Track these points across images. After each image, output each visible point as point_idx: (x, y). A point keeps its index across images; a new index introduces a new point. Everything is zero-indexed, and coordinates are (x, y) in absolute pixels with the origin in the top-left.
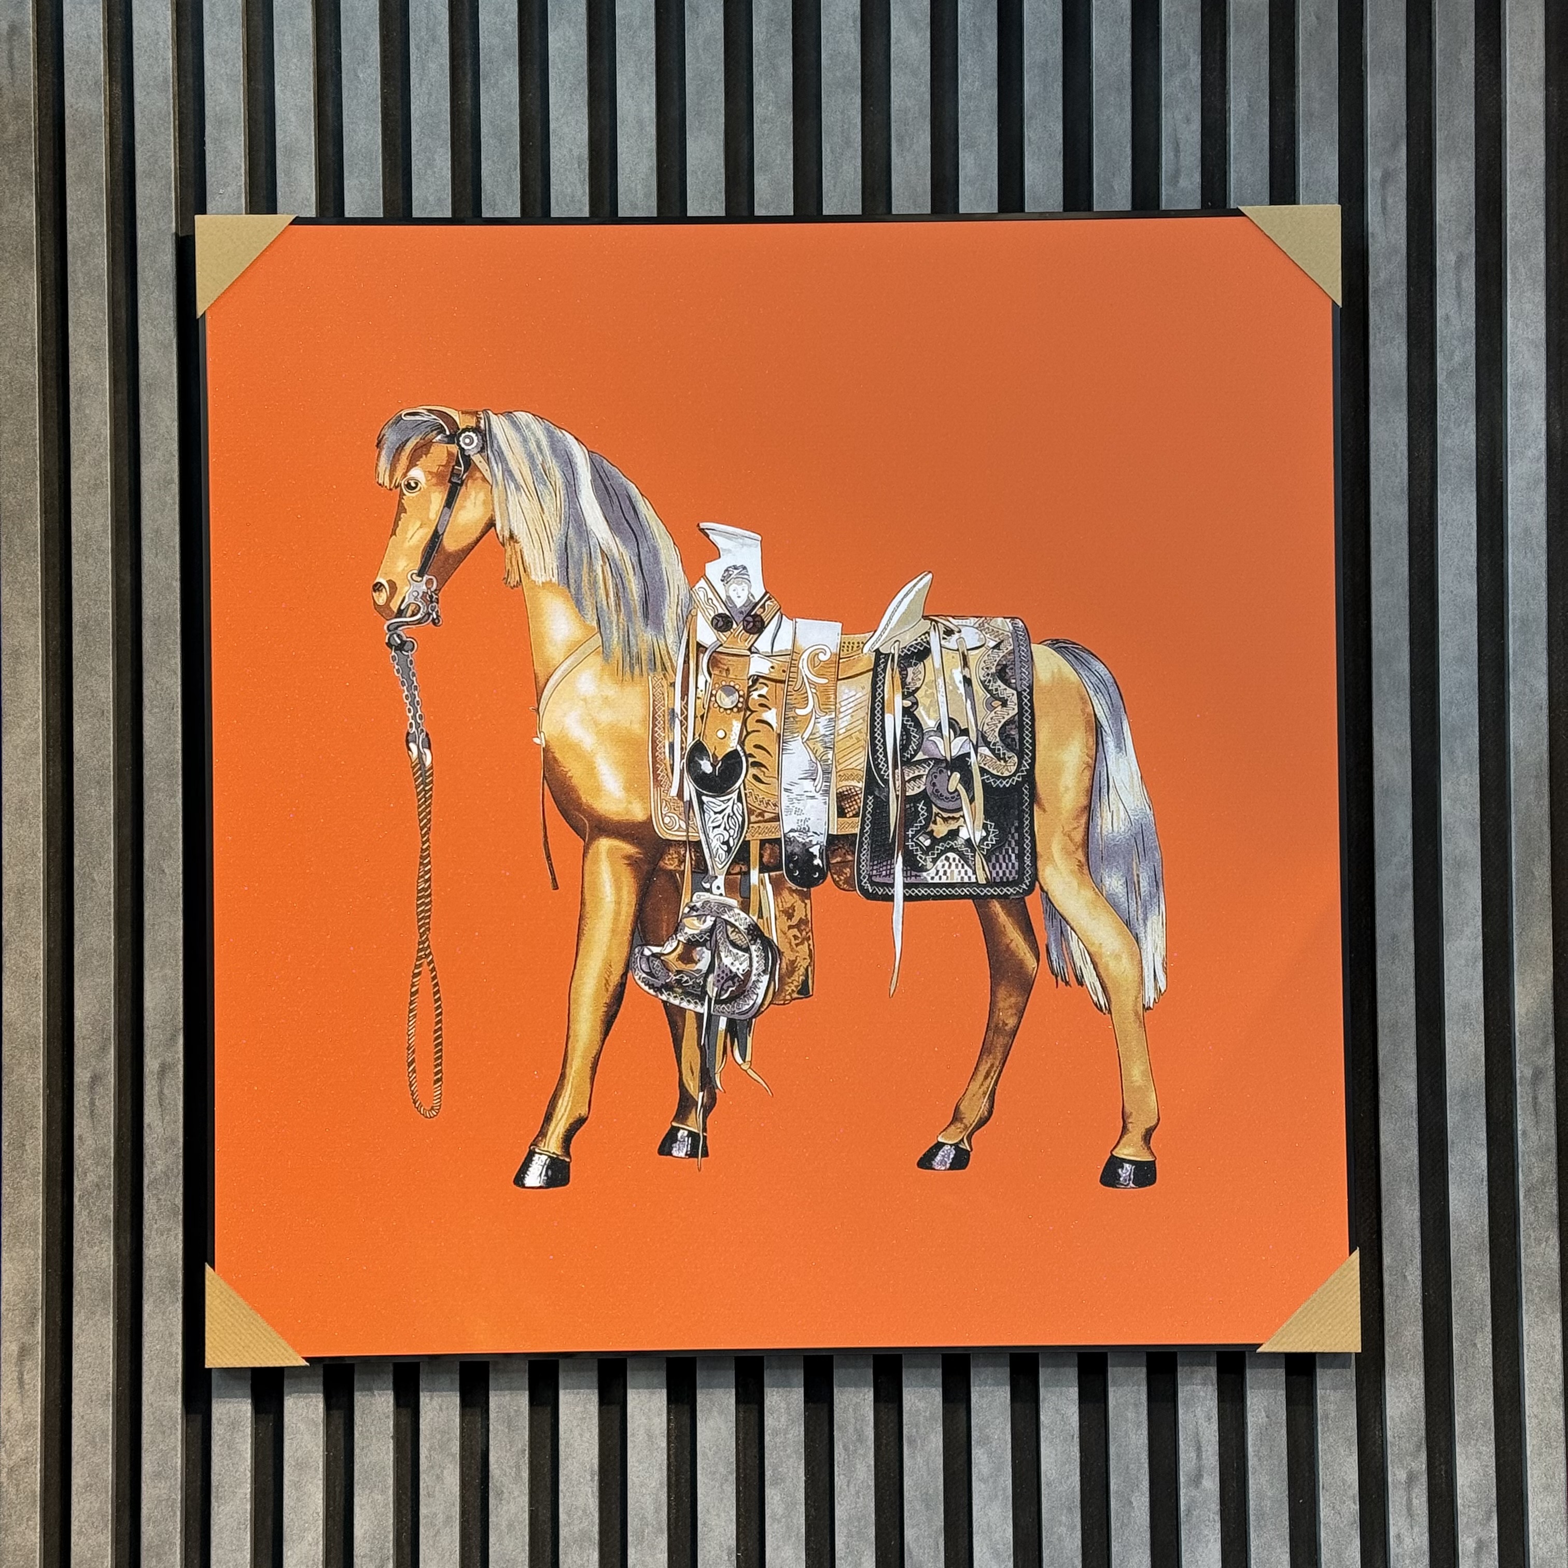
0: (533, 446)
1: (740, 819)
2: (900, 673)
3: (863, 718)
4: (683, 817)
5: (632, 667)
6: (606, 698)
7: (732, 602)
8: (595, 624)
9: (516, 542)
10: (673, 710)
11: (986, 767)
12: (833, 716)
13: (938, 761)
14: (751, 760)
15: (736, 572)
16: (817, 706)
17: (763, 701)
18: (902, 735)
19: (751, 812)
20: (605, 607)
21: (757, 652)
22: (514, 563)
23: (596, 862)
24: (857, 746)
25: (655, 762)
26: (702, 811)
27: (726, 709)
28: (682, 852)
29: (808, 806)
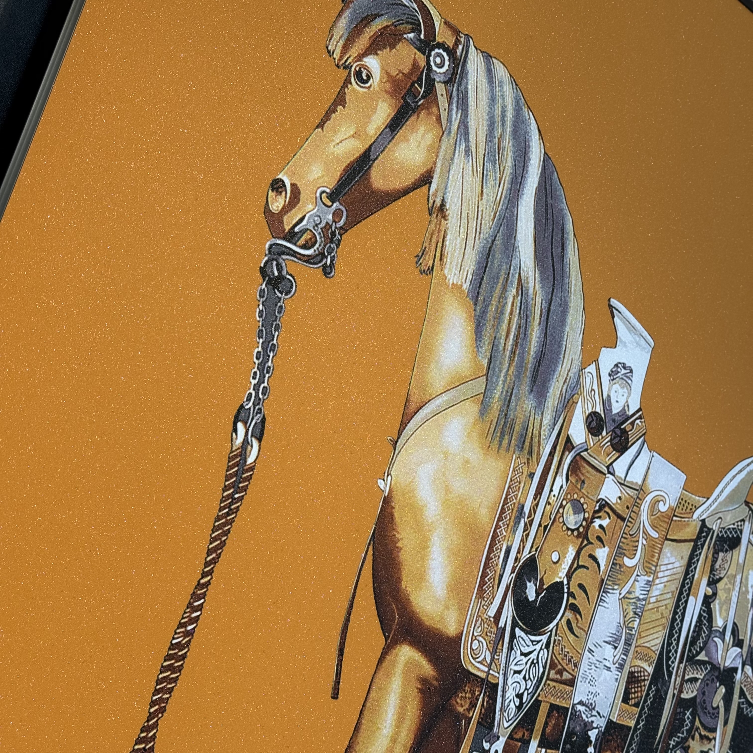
0: (498, 112)
1: (541, 670)
2: (713, 554)
3: (673, 592)
4: (491, 647)
5: (503, 434)
6: (467, 462)
7: (610, 405)
8: (485, 362)
9: (444, 217)
10: (523, 506)
11: (745, 689)
12: (651, 579)
13: (715, 667)
14: (571, 601)
15: (623, 371)
16: (642, 561)
17: (602, 535)
18: (696, 626)
19: (553, 666)
20: (501, 348)
21: (613, 474)
22: (434, 240)
23: (388, 676)
24: (658, 623)
25: (486, 566)
26: (511, 648)
27: (568, 529)
28: (477, 693)
29: (602, 678)
